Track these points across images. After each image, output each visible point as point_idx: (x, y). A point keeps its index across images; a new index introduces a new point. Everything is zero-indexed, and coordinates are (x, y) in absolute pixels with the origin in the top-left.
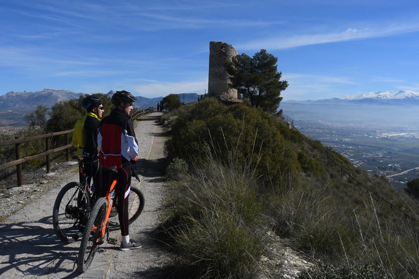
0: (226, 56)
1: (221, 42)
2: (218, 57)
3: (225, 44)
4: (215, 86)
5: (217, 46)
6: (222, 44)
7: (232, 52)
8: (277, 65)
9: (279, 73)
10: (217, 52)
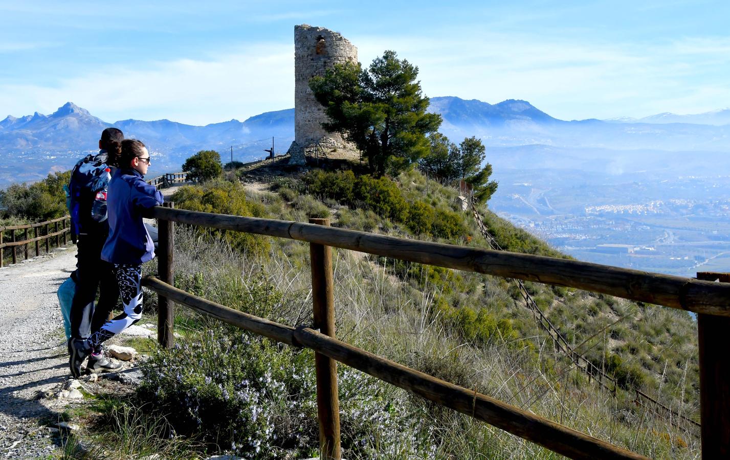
0: (329, 58)
1: (318, 28)
2: (312, 59)
3: (325, 31)
4: (307, 123)
5: (309, 37)
6: (320, 32)
7: (342, 48)
8: (419, 82)
9: (422, 98)
10: (308, 49)
